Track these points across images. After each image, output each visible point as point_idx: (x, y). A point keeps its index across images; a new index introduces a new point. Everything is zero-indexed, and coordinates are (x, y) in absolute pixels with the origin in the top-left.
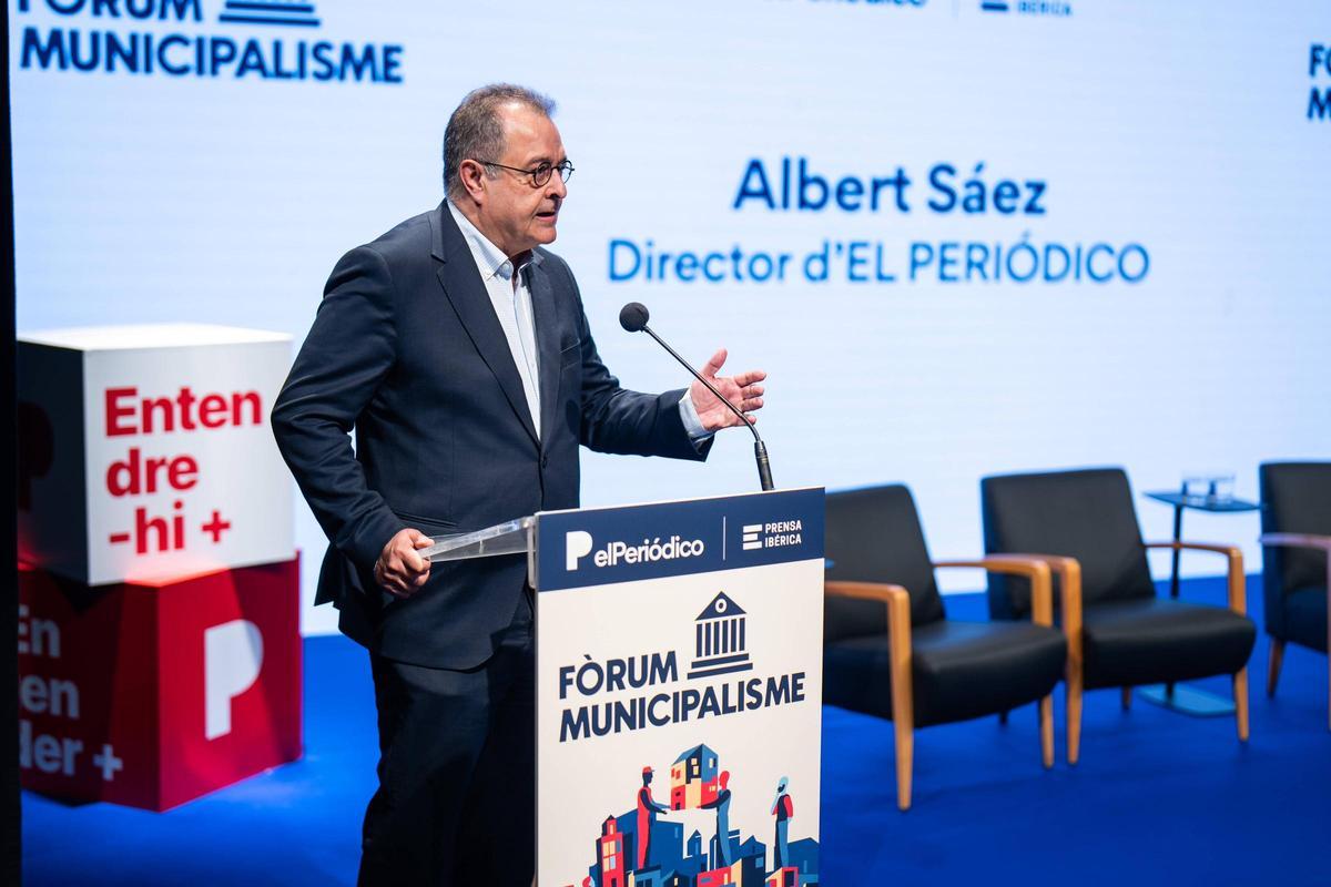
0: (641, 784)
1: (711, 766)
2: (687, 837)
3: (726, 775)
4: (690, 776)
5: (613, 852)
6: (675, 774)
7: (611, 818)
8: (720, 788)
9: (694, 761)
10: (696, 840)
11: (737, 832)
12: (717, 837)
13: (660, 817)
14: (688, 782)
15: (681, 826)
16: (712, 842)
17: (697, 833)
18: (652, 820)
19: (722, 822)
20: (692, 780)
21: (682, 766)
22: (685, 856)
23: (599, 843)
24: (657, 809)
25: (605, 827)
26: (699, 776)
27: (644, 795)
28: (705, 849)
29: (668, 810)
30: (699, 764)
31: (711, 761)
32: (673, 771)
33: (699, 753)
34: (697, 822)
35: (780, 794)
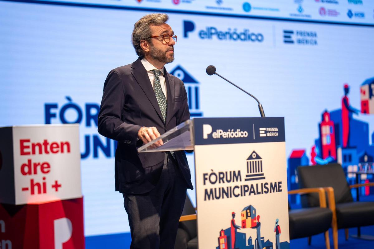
0: (231, 218)
1: (254, 213)
2: (247, 238)
3: (259, 217)
4: (247, 216)
5: (223, 242)
6: (243, 215)
7: (222, 230)
8: (257, 221)
9: (248, 211)
10: (250, 240)
11: (263, 238)
12: (257, 239)
13: (238, 231)
14: (247, 218)
15: (245, 234)
16: (255, 241)
17: (250, 237)
18: (236, 232)
19: (258, 233)
20: (248, 218)
21: (244, 212)
22: (247, 245)
23: (219, 239)
24: (237, 227)
25: (220, 233)
26: (250, 216)
27: (233, 222)
28: (253, 243)
29: (241, 228)
30: (250, 212)
31: (254, 211)
32: (242, 214)
33: (250, 208)
34: (250, 233)
35: (277, 225)
